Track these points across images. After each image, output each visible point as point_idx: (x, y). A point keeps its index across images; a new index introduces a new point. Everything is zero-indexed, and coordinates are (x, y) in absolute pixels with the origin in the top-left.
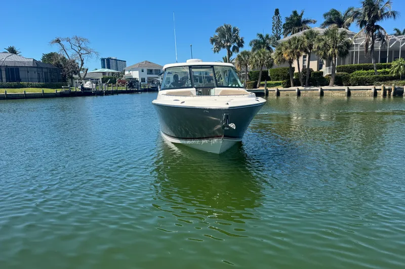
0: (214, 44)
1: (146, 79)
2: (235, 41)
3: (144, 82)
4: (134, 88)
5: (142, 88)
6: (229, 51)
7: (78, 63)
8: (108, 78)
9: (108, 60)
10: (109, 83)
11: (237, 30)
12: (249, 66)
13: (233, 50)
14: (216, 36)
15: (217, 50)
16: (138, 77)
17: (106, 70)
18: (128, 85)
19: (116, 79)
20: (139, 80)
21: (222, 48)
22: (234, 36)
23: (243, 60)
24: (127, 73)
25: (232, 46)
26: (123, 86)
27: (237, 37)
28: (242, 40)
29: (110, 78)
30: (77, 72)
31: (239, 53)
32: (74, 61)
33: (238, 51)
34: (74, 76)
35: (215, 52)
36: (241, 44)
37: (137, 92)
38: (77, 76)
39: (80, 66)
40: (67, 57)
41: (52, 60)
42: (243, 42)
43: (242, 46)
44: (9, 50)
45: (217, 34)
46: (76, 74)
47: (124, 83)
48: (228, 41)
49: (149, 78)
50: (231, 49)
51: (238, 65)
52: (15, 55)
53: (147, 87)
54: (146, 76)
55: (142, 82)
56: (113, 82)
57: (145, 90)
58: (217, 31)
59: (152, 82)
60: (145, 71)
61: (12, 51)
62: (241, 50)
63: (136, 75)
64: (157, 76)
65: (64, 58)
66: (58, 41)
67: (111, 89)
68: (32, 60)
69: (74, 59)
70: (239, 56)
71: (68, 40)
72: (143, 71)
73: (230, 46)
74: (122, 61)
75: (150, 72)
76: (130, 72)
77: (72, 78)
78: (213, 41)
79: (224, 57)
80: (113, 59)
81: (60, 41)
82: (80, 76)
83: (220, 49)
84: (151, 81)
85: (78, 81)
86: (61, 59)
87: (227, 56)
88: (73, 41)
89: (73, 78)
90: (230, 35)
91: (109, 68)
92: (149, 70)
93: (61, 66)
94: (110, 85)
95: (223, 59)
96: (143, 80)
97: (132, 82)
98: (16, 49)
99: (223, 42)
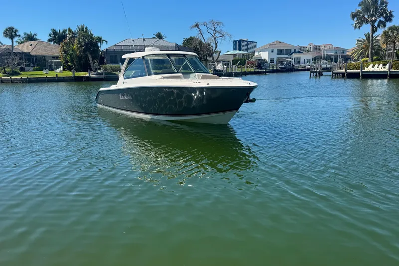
0: (355, 19)
1: (275, 60)
2: (381, 15)
3: (273, 63)
4: (262, 69)
5: (271, 69)
6: (373, 26)
7: (212, 47)
8: (239, 60)
9: (240, 42)
10: (240, 64)
11: (385, 3)
12: (397, 44)
13: (378, 26)
14: (359, 11)
15: (358, 26)
16: (268, 58)
17: (237, 52)
18: (257, 66)
19: (245, 61)
20: (269, 61)
21: (364, 24)
22: (381, 9)
23: (390, 36)
24: (256, 54)
25: (378, 20)
26: (252, 67)
27: (384, 11)
28: (390, 13)
29: (240, 60)
30: (211, 55)
31: (386, 29)
32: (209, 45)
33: (384, 26)
34: (208, 58)
35: (355, 28)
36: (389, 18)
37: (265, 73)
38: (211, 59)
39: (214, 49)
40: (203, 41)
41: (191, 44)
42: (391, 16)
43: (390, 20)
44: (156, 36)
45: (360, 9)
46: (210, 57)
47: (253, 65)
48: (372, 16)
49: (278, 59)
50: (376, 25)
51: (384, 43)
52: (161, 40)
53: (275, 68)
54: (275, 56)
55: (271, 62)
56: (243, 63)
57: (274, 71)
58: (359, 6)
59: (282, 63)
60: (275, 51)
61: (159, 36)
62: (388, 25)
63: (265, 56)
64: (287, 56)
65: (201, 42)
66: (197, 26)
67: (240, 70)
68: (174, 45)
69: (210, 42)
70: (385, 33)
71: (206, 25)
72: (273, 52)
73: (375, 21)
74: (253, 42)
75: (280, 52)
76: (260, 53)
77: (206, 61)
78: (354, 16)
79: (367, 33)
80: (244, 41)
81: (198, 26)
82: (213, 59)
83: (361, 24)
84: (280, 62)
85: (211, 63)
86: (198, 43)
87: (370, 33)
88: (210, 26)
89: (208, 61)
90: (376, 9)
91: (240, 50)
92: (279, 50)
93: (198, 49)
94: (239, 66)
95: (365, 36)
96: (272, 61)
97: (261, 64)
98: (162, 34)
99: (366, 17)
